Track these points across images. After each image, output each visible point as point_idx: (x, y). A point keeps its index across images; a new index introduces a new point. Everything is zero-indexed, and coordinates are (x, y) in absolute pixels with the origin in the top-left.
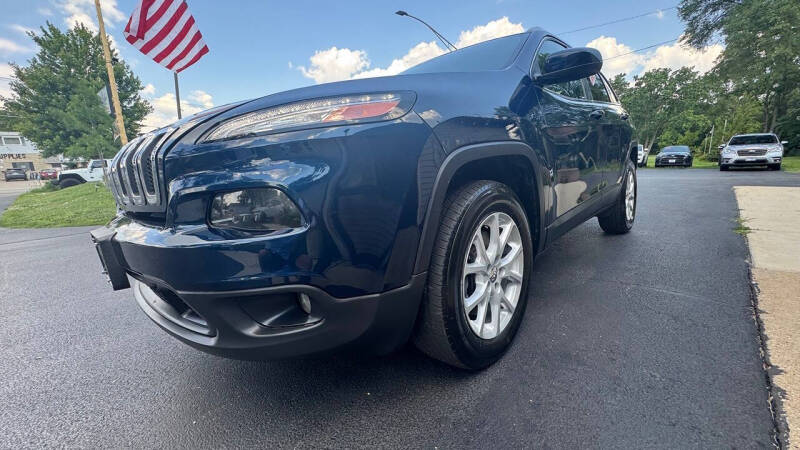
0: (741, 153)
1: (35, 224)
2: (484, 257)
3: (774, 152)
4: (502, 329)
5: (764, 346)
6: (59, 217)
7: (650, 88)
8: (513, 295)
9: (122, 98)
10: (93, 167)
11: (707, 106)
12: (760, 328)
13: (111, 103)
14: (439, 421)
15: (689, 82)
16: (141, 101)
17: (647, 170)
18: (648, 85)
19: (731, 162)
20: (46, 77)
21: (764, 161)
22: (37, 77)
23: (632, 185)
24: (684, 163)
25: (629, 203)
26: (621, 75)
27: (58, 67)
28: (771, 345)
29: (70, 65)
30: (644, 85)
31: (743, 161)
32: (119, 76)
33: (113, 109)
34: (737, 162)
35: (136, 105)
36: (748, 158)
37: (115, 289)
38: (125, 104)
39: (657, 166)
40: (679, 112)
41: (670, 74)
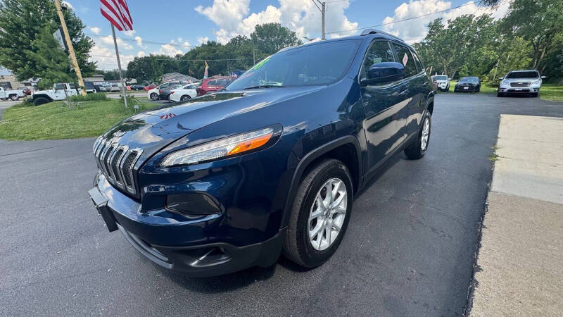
0: (513, 85)
1: (23, 138)
2: (322, 206)
3: (534, 84)
4: (332, 242)
5: (477, 251)
6: (39, 132)
7: (458, 30)
8: (339, 221)
9: (72, 36)
10: (56, 89)
11: (498, 44)
12: (479, 239)
13: (65, 42)
14: (294, 299)
15: (486, 26)
16: (85, 37)
17: (449, 95)
18: (457, 28)
19: (505, 91)
20: (11, 20)
21: (528, 91)
22: (5, 20)
23: (428, 126)
24: (474, 90)
25: (424, 138)
26: (439, 19)
27: (20, 10)
28: (482, 251)
29: (29, 9)
30: (454, 27)
31: (513, 91)
32: (66, 18)
33: (66, 47)
34: (509, 91)
35: (82, 41)
36: (517, 89)
37: (110, 231)
38: (74, 40)
39: (456, 91)
40: (477, 48)
41: (474, 19)
